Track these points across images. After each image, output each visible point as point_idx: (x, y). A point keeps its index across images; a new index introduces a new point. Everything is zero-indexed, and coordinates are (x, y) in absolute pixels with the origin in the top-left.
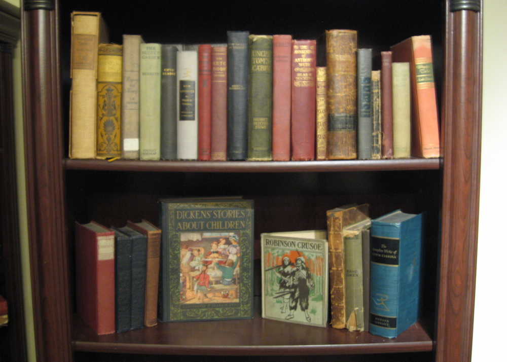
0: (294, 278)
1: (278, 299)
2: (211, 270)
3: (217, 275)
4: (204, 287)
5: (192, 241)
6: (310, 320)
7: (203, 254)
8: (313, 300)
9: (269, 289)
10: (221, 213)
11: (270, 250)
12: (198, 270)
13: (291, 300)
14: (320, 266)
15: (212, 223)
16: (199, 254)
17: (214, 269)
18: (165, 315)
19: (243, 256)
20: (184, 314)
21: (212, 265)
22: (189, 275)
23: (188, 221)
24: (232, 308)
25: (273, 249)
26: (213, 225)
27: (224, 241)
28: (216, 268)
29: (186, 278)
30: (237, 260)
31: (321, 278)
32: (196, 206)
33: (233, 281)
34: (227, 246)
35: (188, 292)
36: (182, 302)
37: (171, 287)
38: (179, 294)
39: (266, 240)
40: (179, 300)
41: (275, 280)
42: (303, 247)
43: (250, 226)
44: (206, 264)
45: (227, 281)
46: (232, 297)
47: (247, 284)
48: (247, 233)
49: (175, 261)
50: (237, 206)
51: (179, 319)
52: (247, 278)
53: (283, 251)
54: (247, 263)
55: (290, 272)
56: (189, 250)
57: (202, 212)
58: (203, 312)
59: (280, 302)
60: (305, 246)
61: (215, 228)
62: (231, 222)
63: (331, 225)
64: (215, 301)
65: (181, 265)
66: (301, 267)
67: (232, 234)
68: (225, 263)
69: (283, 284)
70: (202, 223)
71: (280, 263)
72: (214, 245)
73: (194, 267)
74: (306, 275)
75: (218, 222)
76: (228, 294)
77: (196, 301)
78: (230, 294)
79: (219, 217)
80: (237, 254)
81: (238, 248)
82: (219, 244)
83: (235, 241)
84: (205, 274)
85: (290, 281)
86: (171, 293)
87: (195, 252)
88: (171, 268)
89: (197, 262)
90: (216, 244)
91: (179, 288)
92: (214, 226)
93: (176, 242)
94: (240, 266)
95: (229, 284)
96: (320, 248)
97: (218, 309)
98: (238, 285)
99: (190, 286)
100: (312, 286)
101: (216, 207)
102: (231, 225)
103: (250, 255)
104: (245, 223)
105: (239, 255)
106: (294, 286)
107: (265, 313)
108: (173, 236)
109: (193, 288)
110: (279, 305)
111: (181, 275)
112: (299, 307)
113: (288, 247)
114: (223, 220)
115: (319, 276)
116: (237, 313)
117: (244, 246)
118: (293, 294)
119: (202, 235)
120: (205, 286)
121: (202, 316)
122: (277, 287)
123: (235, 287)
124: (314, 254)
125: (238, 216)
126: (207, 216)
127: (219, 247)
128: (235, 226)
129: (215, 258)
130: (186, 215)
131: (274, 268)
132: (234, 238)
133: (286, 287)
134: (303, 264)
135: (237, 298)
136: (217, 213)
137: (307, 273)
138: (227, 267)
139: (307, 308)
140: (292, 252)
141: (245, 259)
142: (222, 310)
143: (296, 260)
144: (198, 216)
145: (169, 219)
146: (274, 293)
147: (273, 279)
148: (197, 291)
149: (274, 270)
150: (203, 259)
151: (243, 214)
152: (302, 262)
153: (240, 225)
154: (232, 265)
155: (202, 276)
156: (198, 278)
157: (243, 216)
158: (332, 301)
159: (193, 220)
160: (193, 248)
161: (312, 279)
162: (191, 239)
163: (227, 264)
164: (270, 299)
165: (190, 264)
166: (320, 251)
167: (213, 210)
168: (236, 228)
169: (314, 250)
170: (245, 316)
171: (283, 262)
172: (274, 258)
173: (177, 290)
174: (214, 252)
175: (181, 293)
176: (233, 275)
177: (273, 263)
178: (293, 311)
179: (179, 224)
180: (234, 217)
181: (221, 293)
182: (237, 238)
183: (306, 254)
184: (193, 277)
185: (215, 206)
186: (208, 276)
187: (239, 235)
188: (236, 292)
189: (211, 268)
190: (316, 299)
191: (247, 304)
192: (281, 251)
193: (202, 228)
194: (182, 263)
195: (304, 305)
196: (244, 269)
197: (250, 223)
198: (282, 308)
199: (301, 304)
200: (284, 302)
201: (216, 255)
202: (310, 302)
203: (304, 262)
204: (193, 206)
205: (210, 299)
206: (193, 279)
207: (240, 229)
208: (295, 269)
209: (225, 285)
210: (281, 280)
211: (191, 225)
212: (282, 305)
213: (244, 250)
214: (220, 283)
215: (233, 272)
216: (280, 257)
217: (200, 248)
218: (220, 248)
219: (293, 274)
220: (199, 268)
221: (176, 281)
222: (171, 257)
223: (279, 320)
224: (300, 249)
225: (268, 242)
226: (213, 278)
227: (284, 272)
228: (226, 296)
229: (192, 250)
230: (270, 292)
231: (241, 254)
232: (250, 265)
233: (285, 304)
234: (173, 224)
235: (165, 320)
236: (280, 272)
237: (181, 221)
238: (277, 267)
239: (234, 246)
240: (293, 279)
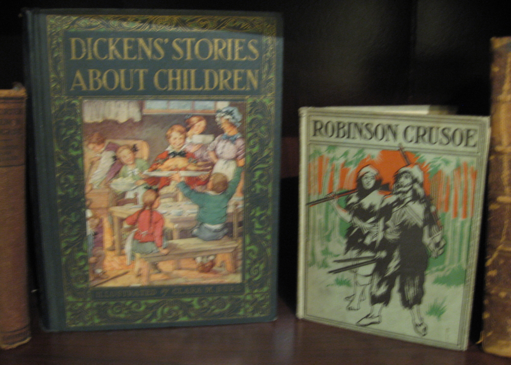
0: (389, 223)
1: (340, 274)
2: (167, 200)
3: (185, 215)
4: (149, 246)
5: (116, 123)
6: (425, 329)
7: (146, 158)
8: (438, 281)
9: (318, 249)
10: (193, 45)
11: (323, 149)
12: (134, 201)
13: (376, 280)
14: (466, 191)
15: (171, 71)
16: (135, 159)
17: (175, 198)
18: (53, 315)
19: (252, 164)
20: (101, 312)
21: (170, 189)
22: (111, 214)
23: (102, 66)
24: (225, 297)
25: (333, 147)
26: (171, 79)
27: (202, 124)
28: (180, 197)
29: (101, 221)
30: (237, 174)
31: (467, 225)
32: (125, 24)
33: (226, 231)
34: (209, 138)
35: (108, 258)
36: (94, 283)
37: (63, 245)
38: (87, 264)
39: (316, 122)
40: (86, 278)
41: (333, 228)
42: (419, 138)
43: (273, 84)
44: (155, 185)
45: (210, 230)
46: (224, 271)
47: (262, 236)
48: (263, 105)
49: (71, 178)
50: (237, 28)
51: (88, 324)
52: (261, 223)
53: (361, 151)
54: (262, 184)
55: (377, 208)
56: (108, 149)
57: (141, 41)
58: (150, 308)
59: (347, 283)
60: (426, 136)
61: (178, 88)
62: (222, 72)
63: (504, 77)
64: (181, 281)
65: (88, 189)
66: (410, 194)
67: (223, 105)
68: (207, 181)
69: (355, 239)
70: (141, 72)
71: (350, 184)
72: (175, 135)
73: (124, 194)
74: (422, 216)
75: (185, 72)
76: (213, 263)
77: (130, 281)
78: (218, 263)
79: (189, 57)
80: (235, 159)
81: (240, 143)
82: (189, 133)
83: (233, 125)
84: (152, 211)
85: (375, 232)
86: (64, 259)
87: (125, 154)
88: (61, 197)
89: (129, 180)
90: (182, 133)
91: (85, 247)
92: (175, 82)
93: (70, 124)
94: (244, 192)
95: (214, 239)
96: (472, 142)
97: (188, 300)
98: (240, 241)
99: (114, 243)
100: (437, 245)
101: (180, 29)
102: (220, 81)
103: (271, 162)
104: (260, 75)
105: (241, 163)
106: (385, 244)
107: (305, 308)
108: (62, 107)
109: (122, 247)
110: (342, 290)
111: (89, 214)
112: (396, 296)
113: (374, 141)
114: (199, 66)
115: (460, 219)
116: (235, 309)
117: (257, 140)
118: (381, 266)
119: (141, 107)
120: (153, 241)
121: (148, 316)
122: (338, 245)
123: (231, 244)
124: (453, 160)
125: (242, 54)
126: (155, 51)
127: (188, 140)
128: (231, 82)
129: (177, 169)
130: (95, 49)
131: (333, 198)
132: (228, 117)
133: (364, 247)
134: (416, 186)
135: (236, 272)
136: (183, 46)
137: (427, 210)
138: (212, 193)
139: (418, 300)
140: (385, 152)
141: (258, 173)
142: (200, 302)
143: (397, 176)
144: (131, 54)
145: (50, 62)
146: (330, 260)
147: (330, 226)
148: (133, 256)
149: (334, 203)
150: (146, 172)
151: (255, 51)
152: (415, 181)
153: (244, 81)
154: (224, 187)
155: (145, 217)
156: (134, 221)
157: (253, 55)
158: (488, 284)
159: (117, 64)
160: (119, 142)
161: (441, 227)
162: (111, 117)
163: (210, 185)
164: (320, 275)
165: (113, 186)
166: (469, 149)
167: (172, 36)
168: (236, 88)
169: (451, 146)
170: (256, 315)
171: (359, 180)
172: (333, 170)
173: (81, 254)
174: (175, 154)
175: (92, 260)
176: (227, 215)
177: (332, 183)
178: (378, 306)
179: (78, 75)
180: (229, 58)
181: (194, 259)
182: (238, 117)
183: (428, 158)
184: (122, 220)
185: (177, 25)
186: (161, 218)
187: (242, 110)
188: (235, 257)
189: (168, 196)
190: (445, 281)
191: (261, 286)
192: (353, 152)
193: (141, 88)
194: (90, 182)
195: (411, 293)
196: (253, 200)
197: (272, 76)
198: (349, 298)
199: (402, 290)
200: (356, 283)
201: (180, 162)
202: (429, 285)
203: (421, 179)
204: (114, 23)
205: (167, 274)
206: (121, 226)
207: (245, 93)
208: (392, 199)
209: (206, 240)
210: (351, 228)
211: (111, 78)
212: (351, 292)
213: (256, 150)
214: (194, 236)
215: (227, 207)
216: (352, 169)
217: (139, 143)
218: (191, 144)
219: (386, 212)
220: (136, 195)
221: (75, 231)
222: (58, 165)
223: (342, 326)
224: (409, 146)
225: (317, 129)
226: (174, 221)
227: (360, 206)
228: (207, 268)
229: (115, 148)
230: (319, 257)
231: (249, 159)
232: (272, 189)
233: (359, 290)
234: (62, 75)
235: (54, 327)
236: (348, 208)
237: (84, 65)
238: (340, 195)
239: (228, 138)
240: (386, 228)
